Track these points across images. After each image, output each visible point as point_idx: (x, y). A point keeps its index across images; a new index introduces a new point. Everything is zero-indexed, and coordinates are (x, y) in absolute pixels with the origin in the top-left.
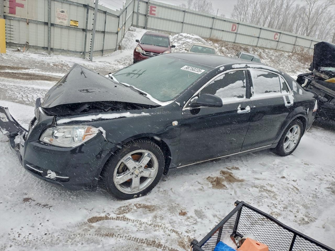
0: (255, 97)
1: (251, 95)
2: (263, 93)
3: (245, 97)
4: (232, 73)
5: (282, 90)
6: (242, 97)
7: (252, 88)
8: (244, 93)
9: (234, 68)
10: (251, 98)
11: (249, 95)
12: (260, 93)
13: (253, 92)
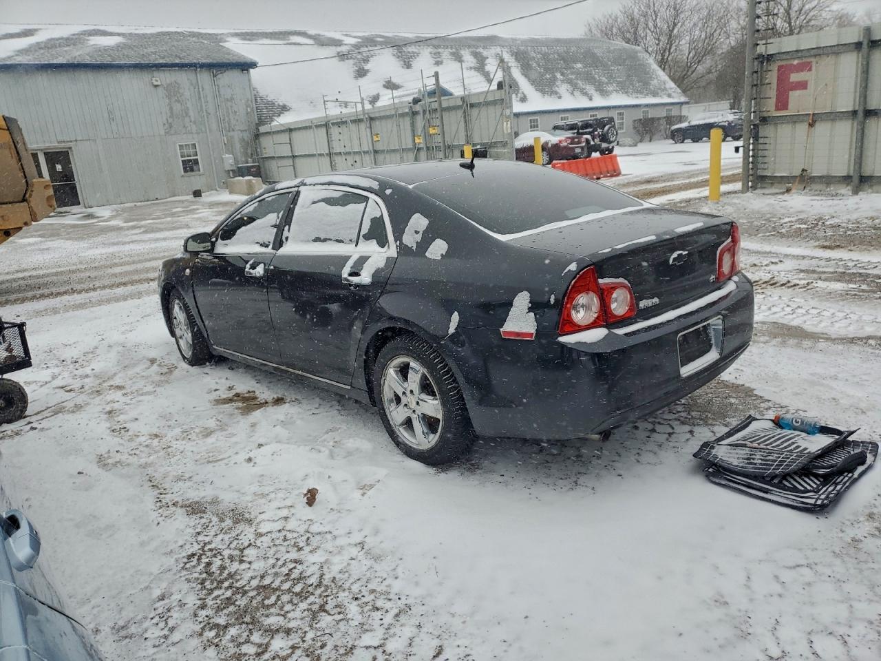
0: (288, 249)
1: (281, 245)
2: (308, 241)
3: (271, 246)
4: (270, 199)
5: (361, 237)
6: (267, 246)
7: (287, 227)
8: (272, 239)
9: (277, 190)
10: (281, 249)
11: (278, 243)
12: (302, 241)
13: (287, 238)
